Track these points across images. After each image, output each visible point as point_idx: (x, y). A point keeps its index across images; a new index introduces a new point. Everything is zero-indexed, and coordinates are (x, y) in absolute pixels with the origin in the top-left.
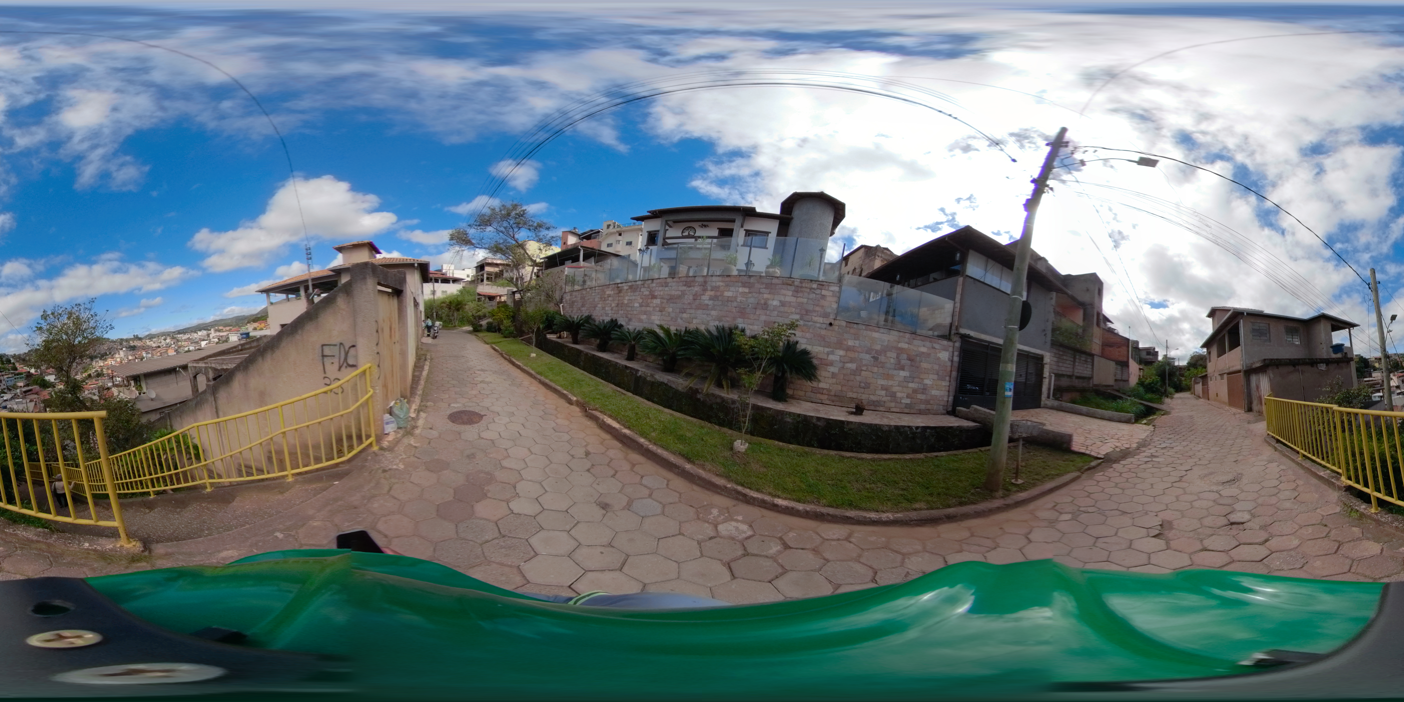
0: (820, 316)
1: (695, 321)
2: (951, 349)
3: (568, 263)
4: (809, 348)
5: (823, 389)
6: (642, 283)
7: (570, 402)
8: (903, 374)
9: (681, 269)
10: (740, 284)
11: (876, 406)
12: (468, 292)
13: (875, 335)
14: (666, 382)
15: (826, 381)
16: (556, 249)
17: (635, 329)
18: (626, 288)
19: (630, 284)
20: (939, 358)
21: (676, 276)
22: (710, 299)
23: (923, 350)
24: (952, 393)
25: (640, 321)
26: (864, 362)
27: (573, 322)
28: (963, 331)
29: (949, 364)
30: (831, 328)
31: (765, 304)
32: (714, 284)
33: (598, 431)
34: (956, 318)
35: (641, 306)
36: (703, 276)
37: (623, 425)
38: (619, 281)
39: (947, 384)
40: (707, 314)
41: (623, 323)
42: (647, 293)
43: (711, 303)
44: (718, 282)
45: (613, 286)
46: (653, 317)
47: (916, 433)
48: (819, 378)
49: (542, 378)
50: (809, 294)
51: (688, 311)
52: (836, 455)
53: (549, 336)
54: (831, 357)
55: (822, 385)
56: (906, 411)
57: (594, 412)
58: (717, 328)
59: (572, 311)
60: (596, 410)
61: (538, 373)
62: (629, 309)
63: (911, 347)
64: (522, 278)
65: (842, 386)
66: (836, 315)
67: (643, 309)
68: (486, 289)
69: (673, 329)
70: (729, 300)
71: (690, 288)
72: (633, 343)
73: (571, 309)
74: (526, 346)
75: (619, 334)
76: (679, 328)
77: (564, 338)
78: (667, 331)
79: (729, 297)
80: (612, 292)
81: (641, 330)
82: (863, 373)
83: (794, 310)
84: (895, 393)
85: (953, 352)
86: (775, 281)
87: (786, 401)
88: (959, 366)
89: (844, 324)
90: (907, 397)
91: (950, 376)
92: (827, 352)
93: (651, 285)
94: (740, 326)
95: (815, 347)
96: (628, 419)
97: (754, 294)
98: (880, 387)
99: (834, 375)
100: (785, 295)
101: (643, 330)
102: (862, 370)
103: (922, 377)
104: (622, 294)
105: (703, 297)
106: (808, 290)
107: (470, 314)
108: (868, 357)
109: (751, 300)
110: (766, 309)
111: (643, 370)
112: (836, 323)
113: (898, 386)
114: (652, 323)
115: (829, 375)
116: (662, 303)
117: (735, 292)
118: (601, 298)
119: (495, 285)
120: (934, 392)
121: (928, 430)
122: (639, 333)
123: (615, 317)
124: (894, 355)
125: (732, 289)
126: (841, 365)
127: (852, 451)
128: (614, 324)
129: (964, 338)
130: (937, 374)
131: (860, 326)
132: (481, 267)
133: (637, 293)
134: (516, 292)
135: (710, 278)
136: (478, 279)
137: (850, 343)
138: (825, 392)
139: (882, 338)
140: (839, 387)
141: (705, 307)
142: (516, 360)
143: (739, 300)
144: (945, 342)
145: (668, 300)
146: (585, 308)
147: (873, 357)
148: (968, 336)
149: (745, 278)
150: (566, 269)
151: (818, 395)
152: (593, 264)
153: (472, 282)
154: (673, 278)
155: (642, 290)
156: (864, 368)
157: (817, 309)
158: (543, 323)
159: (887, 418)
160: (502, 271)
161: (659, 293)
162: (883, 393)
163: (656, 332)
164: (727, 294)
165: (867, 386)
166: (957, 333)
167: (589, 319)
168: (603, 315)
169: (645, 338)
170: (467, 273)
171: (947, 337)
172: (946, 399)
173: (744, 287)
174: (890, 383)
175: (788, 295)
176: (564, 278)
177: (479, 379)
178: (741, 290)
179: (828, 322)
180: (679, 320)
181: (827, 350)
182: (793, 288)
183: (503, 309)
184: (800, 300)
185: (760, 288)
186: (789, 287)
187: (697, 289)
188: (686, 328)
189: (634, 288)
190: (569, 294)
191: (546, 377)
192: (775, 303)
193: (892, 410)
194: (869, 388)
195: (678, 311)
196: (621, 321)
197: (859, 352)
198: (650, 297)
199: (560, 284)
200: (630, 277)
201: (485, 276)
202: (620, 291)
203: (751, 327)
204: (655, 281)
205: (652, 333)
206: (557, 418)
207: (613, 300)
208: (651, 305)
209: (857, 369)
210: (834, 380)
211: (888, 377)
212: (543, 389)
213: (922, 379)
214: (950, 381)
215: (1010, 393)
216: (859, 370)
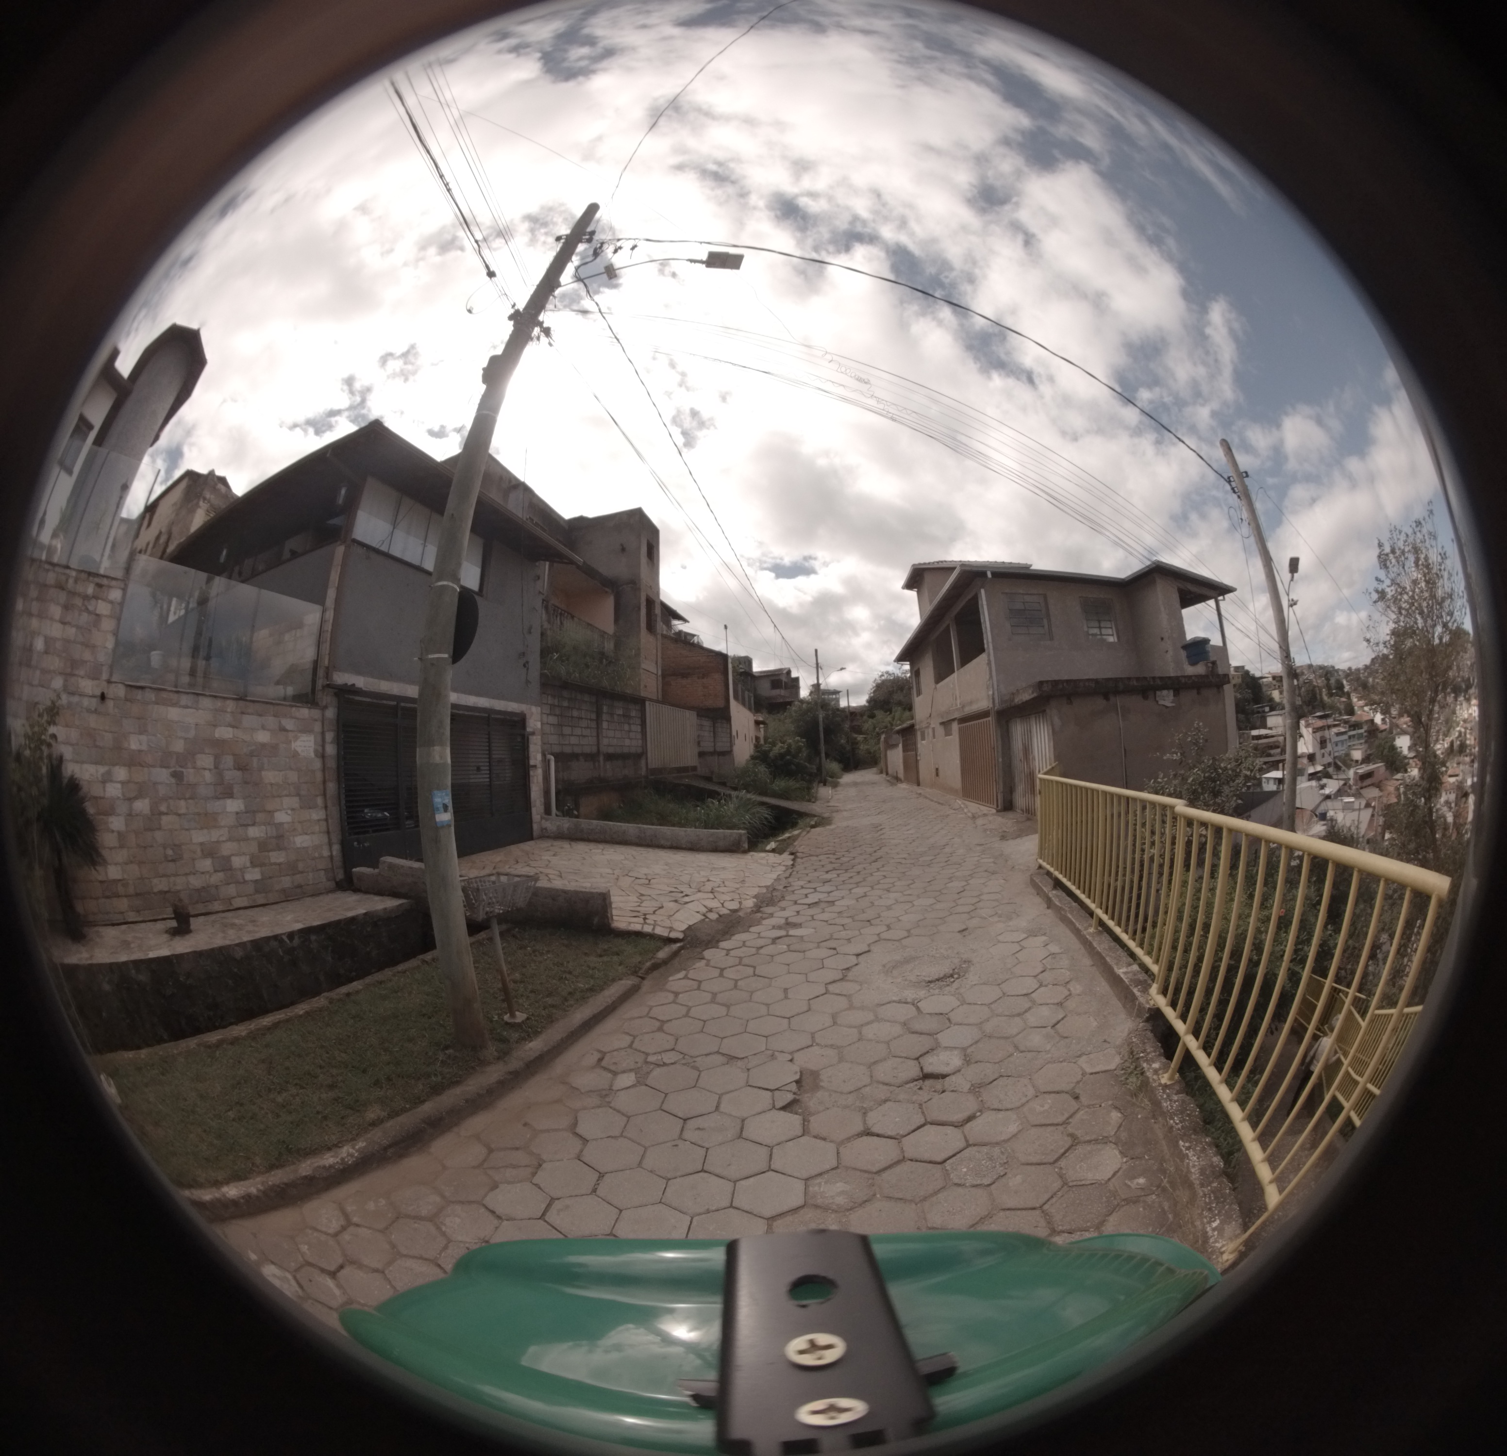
0: (88, 680)
2: (317, 727)
5: (117, 882)
8: (234, 806)
11: (206, 903)
13: (174, 713)
15: (114, 858)
20: (297, 755)
23: (264, 737)
24: (336, 837)
26: (162, 791)
28: (342, 678)
29: (318, 764)
30: (103, 707)
34: (326, 647)
39: (322, 815)
47: (292, 948)
48: (104, 852)
55: (112, 872)
56: (261, 900)
63: (240, 734)
65: (141, 864)
66: (111, 671)
82: (165, 820)
85: (323, 734)
88: (338, 768)
89: (123, 692)
90: (254, 864)
91: (324, 795)
92: (103, 776)
95: (85, 769)
99: (121, 839)
102: (161, 814)
103: (269, 807)
108: (165, 775)
112: (111, 691)
113: (230, 840)
115: (115, 839)
120: (301, 841)
121: (313, 937)
124: (210, 762)
126: (126, 807)
129: (345, 695)
130: (298, 795)
131: (147, 695)
137: (135, 744)
138: (121, 889)
139: (186, 719)
140: (137, 870)
144: (304, 712)
147: (175, 775)
148: (352, 690)
156: (164, 808)
159: (232, 925)
162: (209, 864)
165: (178, 853)
166: (328, 686)
171: (309, 699)
172: (326, 853)
174: (215, 835)
179: (99, 692)
181: (102, 771)
193: (235, 905)
194: (182, 858)
197: (150, 767)
209: (152, 812)
210: (125, 853)
211: (208, 820)
213: (271, 813)
214: (326, 807)
215: (445, 817)
216: (156, 815)
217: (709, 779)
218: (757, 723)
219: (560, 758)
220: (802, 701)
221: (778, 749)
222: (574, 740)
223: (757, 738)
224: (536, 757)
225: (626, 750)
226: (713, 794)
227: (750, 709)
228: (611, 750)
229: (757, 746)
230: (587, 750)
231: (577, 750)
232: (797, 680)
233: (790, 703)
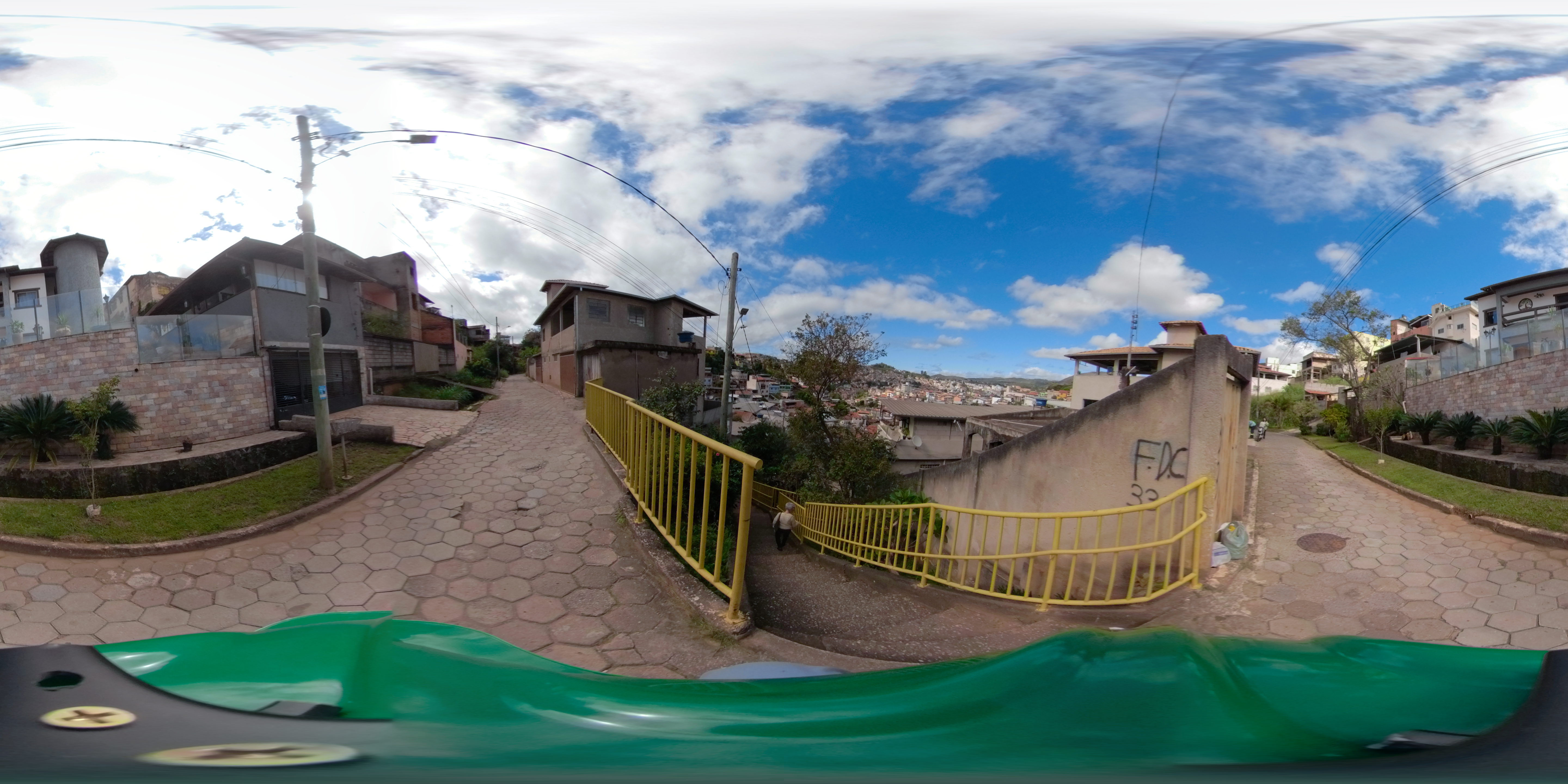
0: (124, 365)
2: (260, 365)
4: (122, 400)
5: (146, 436)
8: (219, 400)
10: (34, 351)
11: (201, 438)
13: (182, 369)
15: (147, 427)
20: (250, 377)
22: (6, 374)
23: (233, 371)
24: (271, 409)
26: (179, 399)
28: (268, 344)
29: (262, 379)
30: (137, 374)
31: (66, 366)
34: (258, 333)
39: (265, 400)
40: (7, 390)
43: (8, 377)
47: (247, 454)
48: (139, 426)
50: (107, 345)
54: (145, 403)
55: (143, 433)
56: (232, 436)
58: (22, 401)
63: (220, 372)
65: (164, 428)
66: (139, 359)
70: (27, 370)
79: (26, 367)
82: (180, 410)
83: (96, 365)
85: (263, 367)
86: (69, 340)
87: (113, 458)
88: (272, 379)
89: (149, 366)
90: (229, 422)
91: (266, 392)
92: (140, 398)
94: (45, 394)
95: (127, 397)
97: (51, 358)
98: (200, 420)
99: (152, 420)
100: (83, 352)
102: (178, 407)
103: (238, 399)
106: (105, 342)
108: (180, 393)
109: (50, 365)
110: (68, 371)
112: (142, 367)
113: (217, 413)
115: (148, 420)
117: (31, 360)
120: (254, 411)
121: (258, 449)
124: (206, 384)
125: (27, 358)
126: (156, 408)
127: (197, 485)
129: (270, 350)
130: (252, 393)
131: (166, 365)
137: (161, 384)
138: (148, 438)
139: (190, 370)
140: (161, 430)
143: (37, 367)
144: (253, 359)
147: (186, 392)
148: (275, 348)
149: (39, 343)
151: (143, 443)
156: (180, 405)
157: (119, 358)
159: (217, 446)
162: (205, 424)
164: (22, 364)
165: (187, 421)
166: (262, 347)
171: (254, 353)
172: (267, 416)
173: (40, 353)
174: (209, 412)
175: (86, 352)
178: (37, 357)
179: (134, 369)
181: (139, 396)
182: (89, 343)
184: (100, 353)
185: (56, 351)
186: (85, 343)
192: (76, 362)
193: (218, 439)
194: (189, 423)
197: (171, 391)
203: (57, 393)
209: (173, 408)
210: (155, 424)
211: (206, 407)
213: (239, 401)
214: (266, 397)
215: (324, 397)
216: (175, 409)
217: (444, 377)
218: (468, 351)
219: (374, 368)
220: (490, 341)
221: (477, 363)
222: (381, 361)
223: (468, 358)
224: (363, 368)
225: (405, 365)
226: (444, 384)
227: (465, 344)
228: (398, 365)
229: (468, 362)
230: (387, 365)
231: (384, 365)
232: (488, 331)
233: (484, 342)
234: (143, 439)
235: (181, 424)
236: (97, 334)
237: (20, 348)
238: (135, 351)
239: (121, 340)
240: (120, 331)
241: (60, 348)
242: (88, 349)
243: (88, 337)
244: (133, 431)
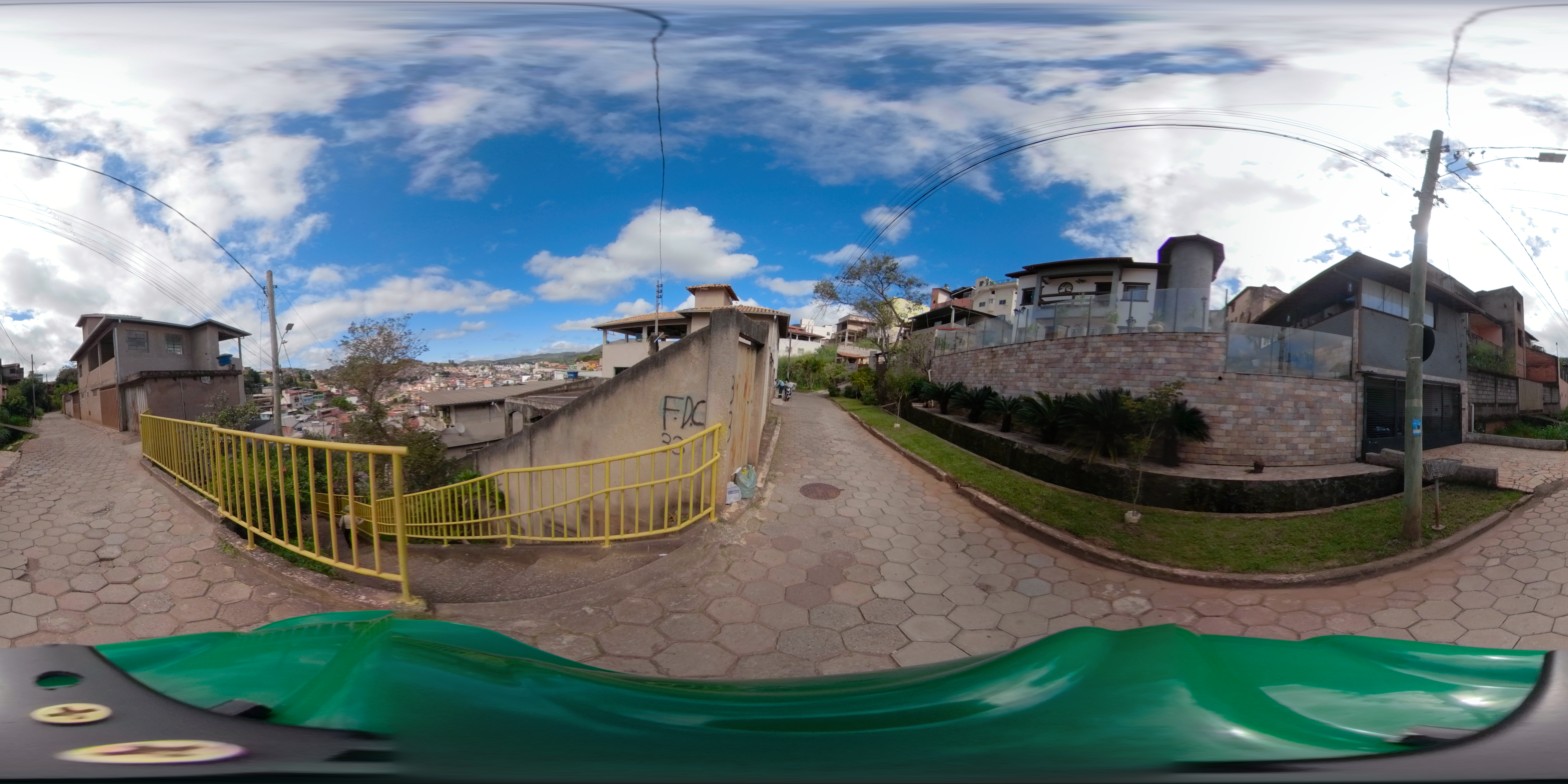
0: (1208, 371)
1: (1076, 386)
2: (1353, 390)
3: (938, 324)
4: (1199, 406)
5: (1216, 449)
6: (1018, 346)
7: (939, 478)
8: (1303, 423)
9: (1059, 330)
10: (1122, 344)
11: (1276, 462)
12: (827, 352)
13: (1269, 384)
14: (1046, 454)
15: (1219, 440)
16: (926, 309)
17: (1011, 398)
18: (1000, 352)
19: (1005, 348)
20: (1341, 402)
21: (1055, 338)
22: (1091, 362)
23: (1323, 394)
24: (1360, 439)
25: (1017, 388)
26: (1260, 415)
27: (943, 389)
28: (1366, 368)
29: (1353, 406)
30: (1220, 382)
31: (1150, 363)
32: (1095, 345)
33: (972, 509)
34: (1356, 355)
35: (1017, 372)
36: (1083, 337)
37: (1000, 502)
38: (993, 345)
39: (1354, 428)
40: (1089, 378)
41: (998, 391)
42: (1024, 357)
43: (1092, 365)
44: (1097, 342)
45: (987, 350)
46: (1030, 384)
47: (1323, 486)
48: (1213, 437)
49: (908, 451)
50: (1194, 348)
51: (1069, 375)
52: (1236, 517)
53: (914, 405)
54: (1224, 414)
55: (1216, 445)
56: (1311, 463)
57: (967, 489)
58: (1100, 392)
59: (941, 378)
60: (969, 486)
61: (902, 445)
62: (1004, 375)
63: (1310, 393)
64: (887, 339)
65: (1238, 443)
66: (1225, 367)
67: (1020, 375)
68: (847, 349)
69: (1052, 396)
70: (1112, 361)
71: (1070, 351)
72: (1009, 412)
73: (940, 375)
74: (889, 416)
75: (993, 402)
76: (1058, 395)
77: (931, 407)
78: (1046, 398)
79: (1111, 358)
80: (986, 357)
81: (1017, 397)
82: (1259, 427)
83: (1180, 367)
84: (1297, 445)
85: (1356, 393)
86: (1159, 337)
87: (1177, 466)
88: (1363, 408)
89: (1234, 376)
90: (1310, 448)
91: (1356, 420)
92: (1219, 408)
93: (1028, 349)
94: (1125, 388)
95: (1205, 405)
96: (1005, 495)
97: (1138, 353)
98: (1279, 441)
99: (1228, 433)
100: (1170, 352)
101: (1019, 398)
102: (1258, 424)
103: (1324, 424)
104: (996, 359)
105: (1084, 360)
106: (1194, 344)
107: (828, 376)
108: (1262, 409)
109: (1135, 360)
110: (1151, 368)
111: (1020, 442)
112: (1226, 376)
113: (1299, 437)
114: (1029, 391)
115: (1222, 433)
116: (1040, 368)
117: (1118, 352)
118: (973, 363)
119: (857, 345)
120: (1339, 439)
121: (1337, 482)
122: (1016, 401)
123: (988, 384)
124: (1291, 404)
125: (1114, 349)
126: (1234, 421)
127: (1255, 512)
128: (987, 392)
129: (1367, 375)
130: (1341, 419)
131: (1252, 377)
132: (843, 325)
133: (1013, 358)
134: (880, 354)
135: (1091, 338)
136: (839, 339)
137: (1243, 396)
138: (1219, 451)
139: (1276, 387)
140: (1235, 445)
141: (1086, 371)
142: (878, 430)
143: (1122, 359)
144: (1345, 383)
145: (1046, 364)
146: (956, 375)
147: (1269, 409)
148: (1371, 373)
149: (1128, 336)
150: (937, 330)
151: (1212, 456)
152: (965, 325)
153: (832, 341)
154: (1051, 340)
155: (1018, 354)
156: (1260, 422)
157: (1205, 363)
158: (909, 390)
159: (1290, 473)
160: (865, 331)
161: (1037, 357)
162: (1283, 446)
163: (1033, 400)
164: (1109, 355)
165: (1265, 441)
166: (1359, 372)
167: (959, 386)
168: (975, 382)
169: (1022, 407)
170: (828, 331)
171: (1348, 377)
172: (1353, 445)
173: (1127, 346)
174: (1290, 435)
175: (1172, 351)
176: (934, 340)
177: (836, 449)
178: (1124, 349)
179: (1217, 377)
180: (1059, 386)
181: (1218, 406)
182: (1178, 343)
183: (865, 373)
184: (1186, 355)
185: (1144, 347)
186: (1173, 342)
187: (1077, 351)
188: (1066, 394)
189: (1009, 353)
190: (938, 359)
191: (912, 450)
192: (1161, 361)
193: (1295, 464)
194: (1267, 442)
195: (1057, 376)
196: (996, 389)
197: (1252, 405)
198: (1027, 361)
199: (929, 348)
200: (1006, 341)
201: (847, 335)
202: (994, 355)
203: (1136, 389)
204: (1032, 344)
205: (1029, 401)
206: (925, 495)
207: (987, 366)
208: (1028, 370)
209: (1252, 424)
210: (1229, 439)
211: (1288, 428)
212: (908, 464)
213: (1325, 427)
214: (1356, 425)
215: (1418, 431)
216: (1254, 425)
217: (1546, 416)
219: (1476, 405)
222: (1484, 397)
224: (1465, 404)
225: (1509, 402)
226: (1550, 423)
228: (1502, 402)
230: (1490, 401)
231: (1485, 401)
234: (1215, 451)
235: (1257, 442)
236: (1187, 334)
237: (1109, 339)
238: (1223, 358)
239: (1210, 344)
240: (1210, 335)
241: (1148, 344)
242: (1175, 349)
243: (1177, 337)
244: (1203, 440)
